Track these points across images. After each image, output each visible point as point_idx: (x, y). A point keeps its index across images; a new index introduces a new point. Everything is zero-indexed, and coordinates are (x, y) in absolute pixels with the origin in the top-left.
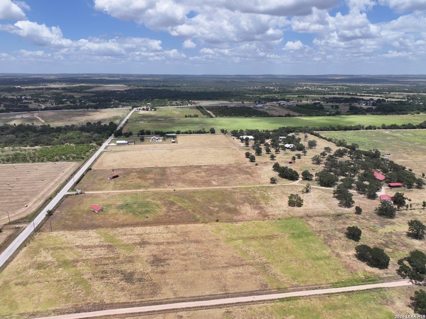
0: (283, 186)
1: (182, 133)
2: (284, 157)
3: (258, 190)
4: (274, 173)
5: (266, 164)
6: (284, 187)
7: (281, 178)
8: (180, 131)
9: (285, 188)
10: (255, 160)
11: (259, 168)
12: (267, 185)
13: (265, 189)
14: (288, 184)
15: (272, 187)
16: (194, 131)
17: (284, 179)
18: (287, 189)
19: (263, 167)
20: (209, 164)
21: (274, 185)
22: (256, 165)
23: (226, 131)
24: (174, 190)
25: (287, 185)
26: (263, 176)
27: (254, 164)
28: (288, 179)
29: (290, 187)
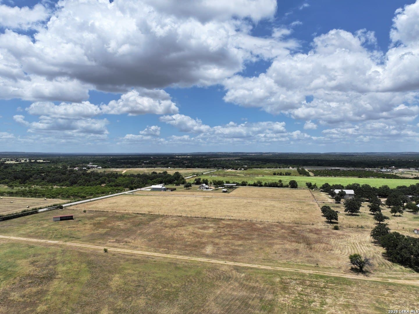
0: (390, 284)
1: (250, 185)
2: (409, 222)
3: (302, 283)
4: (372, 249)
5: (360, 229)
6: (393, 288)
7: (390, 263)
8: (246, 182)
9: (393, 291)
10: (337, 219)
11: (339, 235)
12: (337, 275)
13: (322, 285)
14: (407, 282)
15: (349, 282)
16: (266, 183)
17: (398, 267)
18: (401, 296)
19: (350, 234)
20: (238, 219)
21: (361, 277)
22: (336, 228)
23: (315, 185)
24: (106, 251)
25: (403, 285)
26: (337, 252)
27: (331, 226)
28: (411, 267)
29: (412, 294)
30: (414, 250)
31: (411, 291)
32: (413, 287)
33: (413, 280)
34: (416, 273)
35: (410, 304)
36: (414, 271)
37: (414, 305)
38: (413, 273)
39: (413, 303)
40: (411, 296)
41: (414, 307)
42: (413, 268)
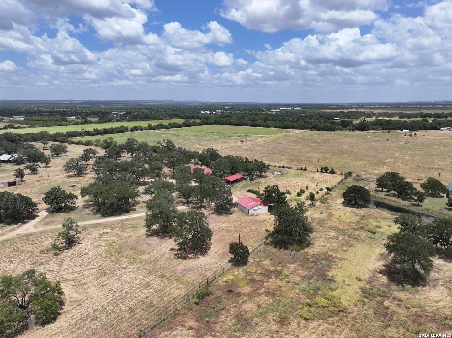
29: (7, 248)
30: (3, 204)
31: (6, 246)
32: (7, 240)
33: (6, 234)
34: (7, 226)
35: (7, 259)
36: (6, 225)
37: (10, 257)
38: (5, 228)
39: (9, 257)
40: (6, 250)
41: (11, 259)
42: (4, 223)
